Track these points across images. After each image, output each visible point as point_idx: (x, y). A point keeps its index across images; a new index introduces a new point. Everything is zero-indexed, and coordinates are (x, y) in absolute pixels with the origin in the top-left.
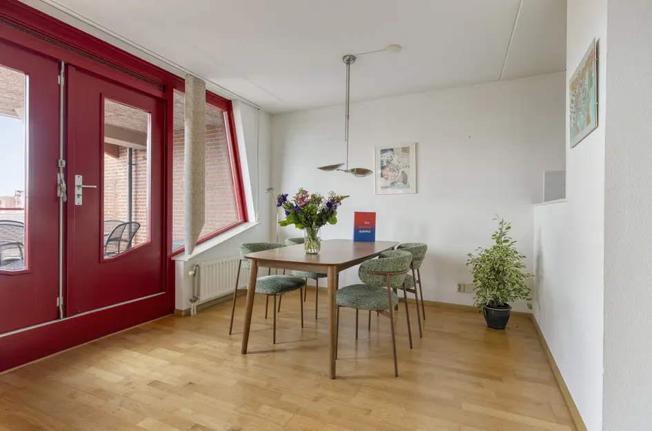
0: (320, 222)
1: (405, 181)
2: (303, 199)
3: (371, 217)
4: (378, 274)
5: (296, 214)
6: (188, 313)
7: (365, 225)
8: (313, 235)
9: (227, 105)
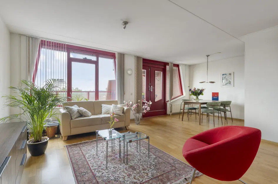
0: (199, 95)
1: (230, 84)
2: (195, 90)
3: (217, 94)
4: (210, 105)
5: (193, 93)
6: (170, 115)
7: (215, 96)
8: (197, 98)
9: (178, 66)
